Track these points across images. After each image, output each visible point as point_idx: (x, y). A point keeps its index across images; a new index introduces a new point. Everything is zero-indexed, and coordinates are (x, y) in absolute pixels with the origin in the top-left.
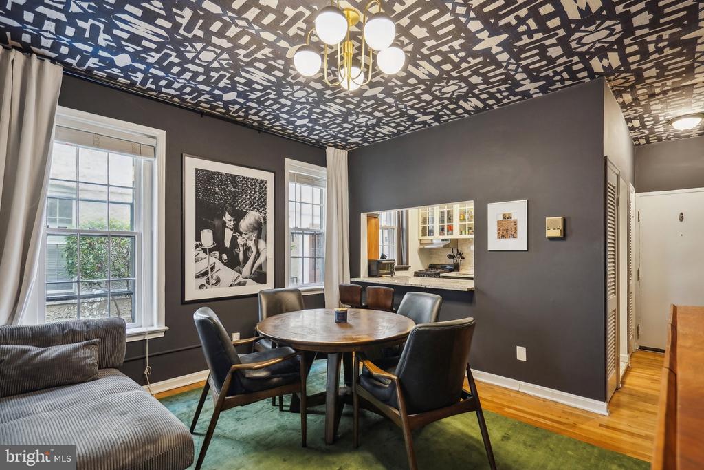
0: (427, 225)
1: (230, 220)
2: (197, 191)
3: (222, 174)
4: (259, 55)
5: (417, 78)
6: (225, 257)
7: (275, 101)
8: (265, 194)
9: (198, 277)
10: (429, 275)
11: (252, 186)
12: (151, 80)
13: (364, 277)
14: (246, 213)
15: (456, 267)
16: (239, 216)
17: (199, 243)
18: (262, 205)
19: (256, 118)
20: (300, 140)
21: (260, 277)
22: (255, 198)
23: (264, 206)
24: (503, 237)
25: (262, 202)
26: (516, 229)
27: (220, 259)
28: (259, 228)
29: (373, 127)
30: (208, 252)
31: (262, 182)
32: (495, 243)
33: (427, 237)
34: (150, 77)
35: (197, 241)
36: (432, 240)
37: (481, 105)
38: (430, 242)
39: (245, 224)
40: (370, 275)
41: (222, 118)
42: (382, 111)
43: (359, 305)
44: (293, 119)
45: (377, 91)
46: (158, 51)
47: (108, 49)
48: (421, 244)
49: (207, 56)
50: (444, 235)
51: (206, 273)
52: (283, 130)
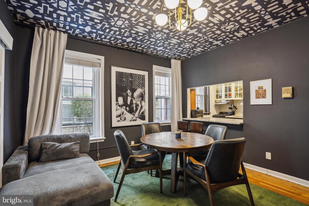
0: (219, 94)
1: (130, 93)
2: (116, 81)
3: (126, 73)
4: (141, 20)
5: (213, 23)
6: (128, 108)
7: (148, 40)
8: (144, 81)
9: (117, 117)
10: (220, 117)
11: (139, 78)
12: (98, 36)
13: (189, 118)
14: (136, 89)
15: (233, 113)
16: (133, 91)
17: (117, 102)
18: (143, 86)
19: (140, 48)
20: (159, 57)
21: (142, 117)
22: (140, 83)
23: (144, 86)
24: (259, 98)
25: (143, 85)
26: (265, 94)
27: (126, 109)
28: (142, 96)
29: (193, 48)
30: (121, 106)
31: (143, 76)
32: (254, 101)
33: (219, 99)
34: (99, 35)
35: (116, 102)
36: (221, 101)
37: (246, 34)
38: (220, 101)
39: (136, 94)
40: (192, 116)
41: (126, 49)
42: (197, 41)
43: (187, 131)
44: (156, 47)
45: (194, 31)
46: (100, 23)
47: (82, 25)
48: (216, 102)
49: (120, 23)
50: (227, 98)
51: (120, 116)
52: (152, 53)
